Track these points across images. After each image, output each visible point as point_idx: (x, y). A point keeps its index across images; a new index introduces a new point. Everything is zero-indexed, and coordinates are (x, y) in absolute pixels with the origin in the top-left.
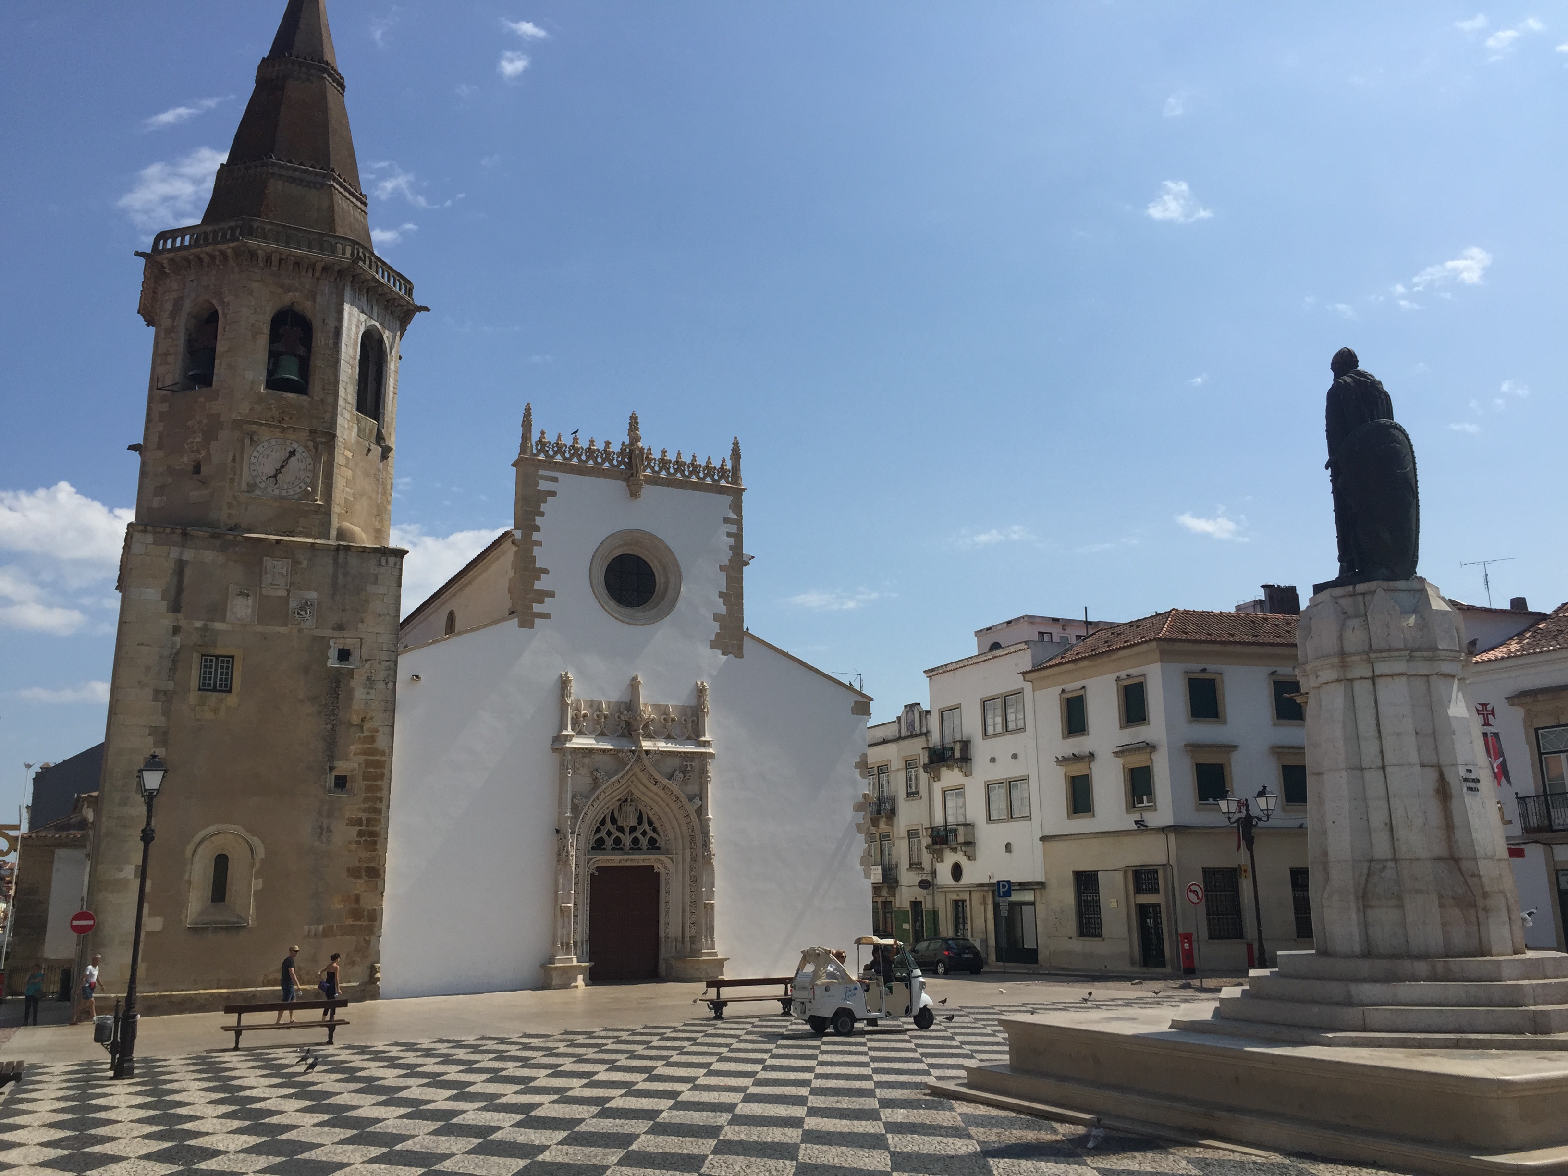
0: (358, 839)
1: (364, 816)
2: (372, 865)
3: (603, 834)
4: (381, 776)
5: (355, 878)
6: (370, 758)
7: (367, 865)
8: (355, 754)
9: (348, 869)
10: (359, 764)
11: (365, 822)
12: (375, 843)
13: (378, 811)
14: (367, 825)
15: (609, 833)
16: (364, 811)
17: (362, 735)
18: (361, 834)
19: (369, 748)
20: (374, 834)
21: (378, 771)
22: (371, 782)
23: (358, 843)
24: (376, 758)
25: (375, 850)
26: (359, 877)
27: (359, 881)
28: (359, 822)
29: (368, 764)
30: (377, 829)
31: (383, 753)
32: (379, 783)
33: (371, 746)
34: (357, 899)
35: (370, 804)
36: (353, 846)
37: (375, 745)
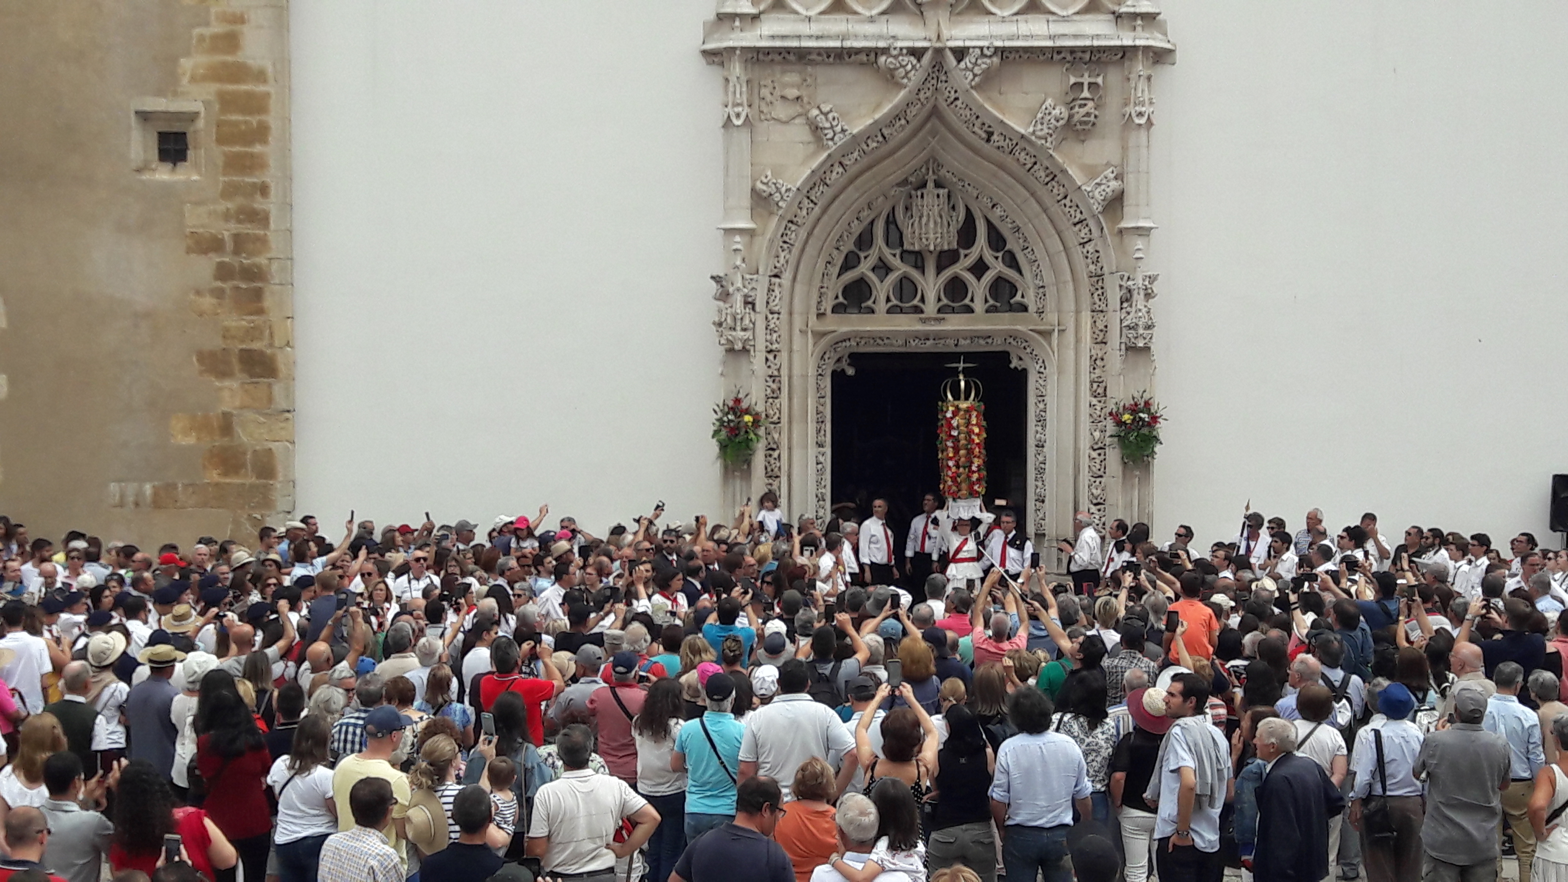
0: (219, 284)
1: (227, 231)
2: (256, 345)
3: (864, 268)
4: (261, 133)
5: (217, 377)
6: (231, 87)
7: (244, 346)
8: (193, 79)
9: (202, 357)
10: (207, 104)
11: (229, 245)
12: (258, 294)
13: (260, 218)
14: (237, 252)
15: (883, 268)
16: (227, 216)
17: (207, 31)
18: (223, 272)
19: (225, 64)
20: (255, 274)
21: (254, 120)
22: (237, 149)
23: (219, 294)
24: (243, 87)
25: (261, 311)
26: (224, 374)
27: (227, 383)
28: (214, 245)
29: (228, 102)
30: (262, 260)
31: (260, 76)
32: (258, 148)
33: (229, 58)
34: (227, 425)
35: (240, 201)
36: (207, 302)
37: (240, 57)
